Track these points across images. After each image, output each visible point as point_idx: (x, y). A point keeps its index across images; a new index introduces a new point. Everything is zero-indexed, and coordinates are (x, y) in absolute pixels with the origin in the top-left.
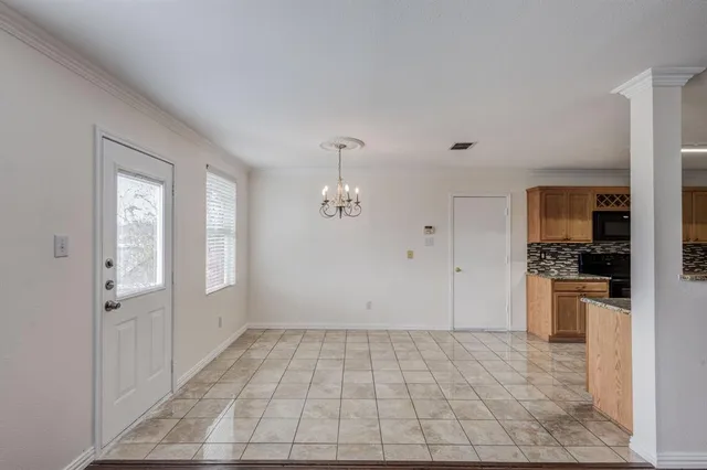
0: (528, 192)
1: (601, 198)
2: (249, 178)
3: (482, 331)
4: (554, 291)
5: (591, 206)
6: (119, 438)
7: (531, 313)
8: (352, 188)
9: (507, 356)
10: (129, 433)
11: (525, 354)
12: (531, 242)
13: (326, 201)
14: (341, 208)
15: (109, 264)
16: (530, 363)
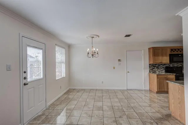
0: (149, 49)
1: (172, 50)
2: (69, 47)
3: (136, 90)
4: (157, 78)
5: (169, 52)
6: (29, 121)
7: (150, 85)
8: (96, 49)
9: (144, 98)
10: (32, 120)
11: (149, 97)
12: (150, 64)
13: (88, 53)
14: (93, 55)
15: (25, 72)
16: (150, 100)
